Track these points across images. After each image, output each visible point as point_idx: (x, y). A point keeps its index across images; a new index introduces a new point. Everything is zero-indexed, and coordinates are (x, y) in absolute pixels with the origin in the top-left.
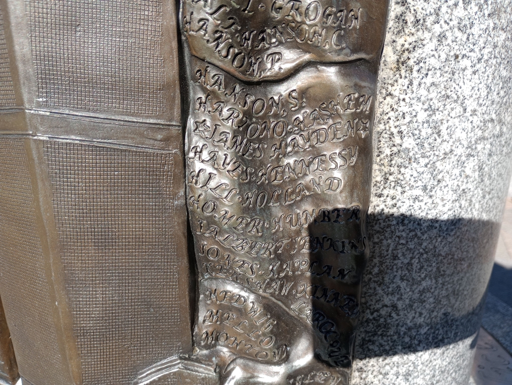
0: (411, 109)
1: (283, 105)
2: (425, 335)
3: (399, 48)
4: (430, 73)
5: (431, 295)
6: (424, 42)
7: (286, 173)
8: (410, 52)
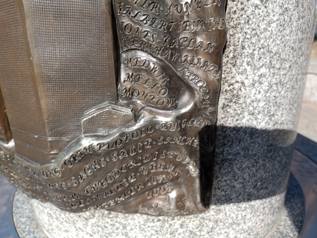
2: (262, 109)
5: (266, 80)
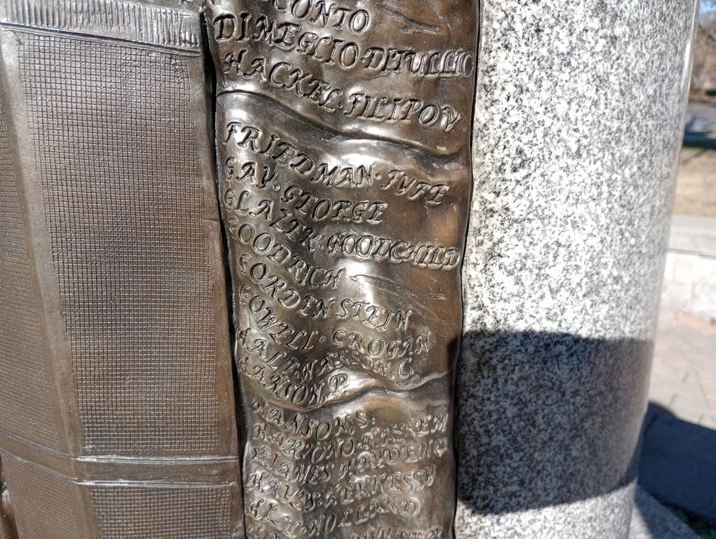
0: (498, 406)
1: (350, 424)
3: (478, 351)
4: (517, 368)
6: (508, 340)
7: (358, 492)
8: (491, 352)
